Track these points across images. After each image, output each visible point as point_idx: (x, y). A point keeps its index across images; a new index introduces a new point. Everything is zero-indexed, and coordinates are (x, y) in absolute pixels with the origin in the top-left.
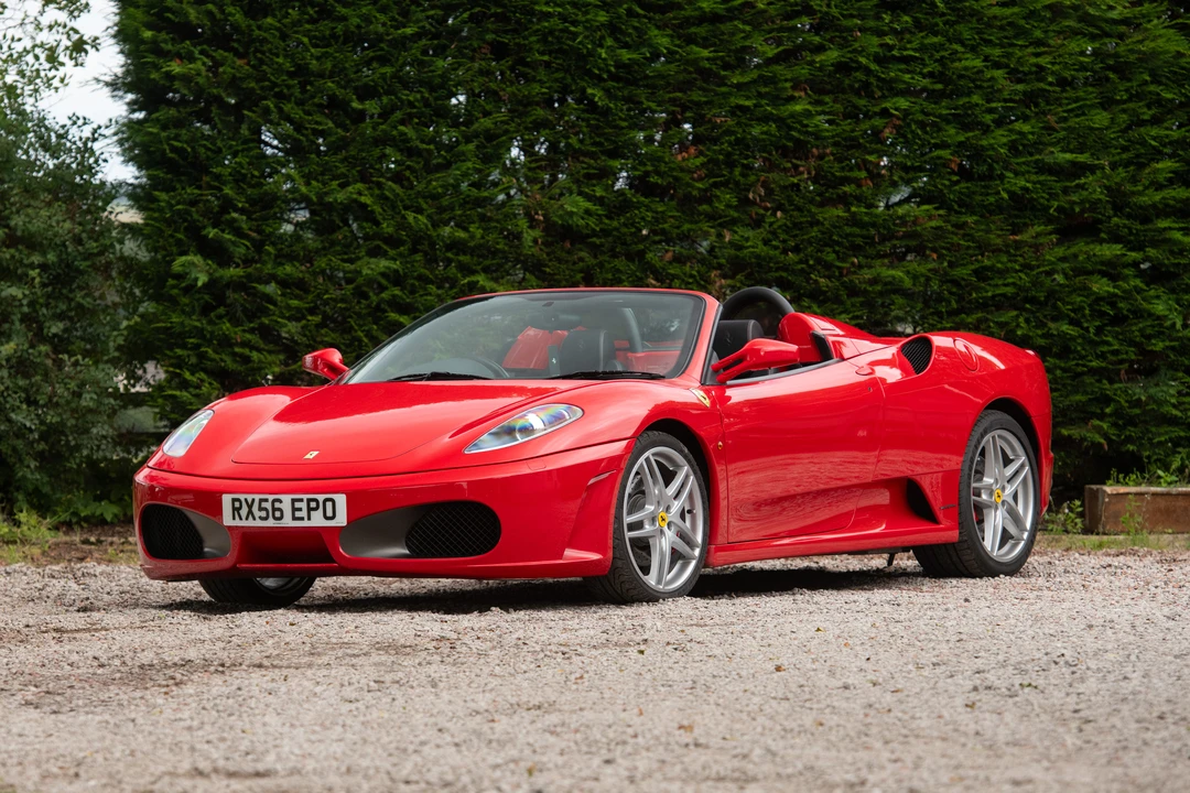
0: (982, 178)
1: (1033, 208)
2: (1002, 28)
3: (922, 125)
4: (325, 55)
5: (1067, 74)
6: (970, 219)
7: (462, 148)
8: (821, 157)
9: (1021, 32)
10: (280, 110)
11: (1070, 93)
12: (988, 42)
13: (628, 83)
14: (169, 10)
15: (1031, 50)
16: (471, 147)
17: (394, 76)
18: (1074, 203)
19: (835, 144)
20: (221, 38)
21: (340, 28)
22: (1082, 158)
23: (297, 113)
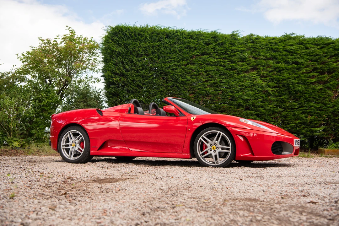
0: (234, 101)
1: (241, 105)
2: (237, 79)
3: (226, 92)
4: (138, 78)
5: (247, 86)
6: (232, 107)
7: (158, 93)
8: (211, 97)
9: (240, 79)
10: (130, 86)
11: (247, 89)
12: (235, 81)
13: (183, 84)
14: (114, 70)
15: (241, 82)
16: (159, 93)
17: (148, 82)
18: (247, 105)
19: (213, 95)
20: (122, 75)
21: (140, 74)
22: (248, 98)
23: (133, 87)
